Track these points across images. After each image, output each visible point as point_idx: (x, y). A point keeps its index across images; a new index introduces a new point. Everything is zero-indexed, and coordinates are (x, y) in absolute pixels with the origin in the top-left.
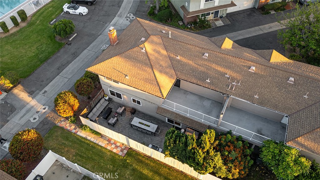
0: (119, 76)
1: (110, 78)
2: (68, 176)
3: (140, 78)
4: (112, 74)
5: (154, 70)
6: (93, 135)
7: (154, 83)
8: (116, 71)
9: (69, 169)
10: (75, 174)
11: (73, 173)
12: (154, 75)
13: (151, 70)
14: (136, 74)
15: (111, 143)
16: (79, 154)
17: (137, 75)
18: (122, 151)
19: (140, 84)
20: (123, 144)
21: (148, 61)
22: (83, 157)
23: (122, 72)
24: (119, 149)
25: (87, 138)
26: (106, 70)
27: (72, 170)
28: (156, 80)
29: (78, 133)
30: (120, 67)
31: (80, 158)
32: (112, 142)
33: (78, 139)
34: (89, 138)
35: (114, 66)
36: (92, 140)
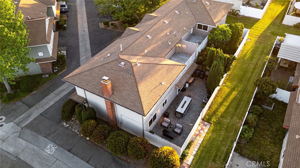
0: (160, 89)
1: (160, 96)
2: (237, 165)
3: (165, 75)
4: (156, 94)
5: (161, 63)
6: (191, 148)
7: (172, 67)
8: (153, 90)
9: (229, 166)
10: (234, 159)
11: (233, 161)
12: (165, 65)
13: (159, 66)
14: (160, 76)
15: (199, 133)
16: (214, 158)
17: (162, 76)
18: (206, 126)
19: (171, 76)
20: (199, 125)
21: (151, 65)
22: (216, 154)
23: (156, 86)
24: (204, 127)
25: (194, 155)
26: (151, 98)
27: (230, 163)
28: (170, 65)
29: (189, 163)
30: (150, 86)
31: (218, 157)
32: (197, 133)
33: (197, 162)
34: (194, 153)
35: (148, 91)
36: (196, 149)
